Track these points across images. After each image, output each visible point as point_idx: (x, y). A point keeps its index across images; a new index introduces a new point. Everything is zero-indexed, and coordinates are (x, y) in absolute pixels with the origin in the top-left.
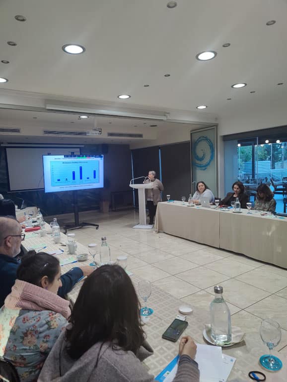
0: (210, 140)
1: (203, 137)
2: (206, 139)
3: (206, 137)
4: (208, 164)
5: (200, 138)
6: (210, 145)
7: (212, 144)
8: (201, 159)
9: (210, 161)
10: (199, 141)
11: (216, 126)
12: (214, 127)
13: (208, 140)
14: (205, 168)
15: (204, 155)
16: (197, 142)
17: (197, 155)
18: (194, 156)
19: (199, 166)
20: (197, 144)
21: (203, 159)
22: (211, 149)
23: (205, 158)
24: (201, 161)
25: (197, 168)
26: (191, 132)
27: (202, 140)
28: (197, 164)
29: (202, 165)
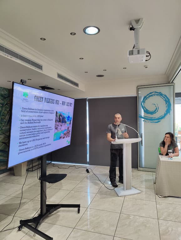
0: (166, 96)
1: (156, 92)
2: (160, 94)
3: (160, 92)
4: (162, 117)
5: (151, 93)
6: (165, 100)
7: (167, 98)
8: (152, 113)
9: (165, 115)
10: (149, 96)
11: (175, 83)
12: (172, 84)
13: (163, 96)
14: (158, 121)
15: (156, 108)
16: (148, 96)
17: (145, 108)
18: (143, 110)
19: (150, 119)
20: (146, 99)
21: (156, 113)
22: (166, 103)
23: (157, 111)
24: (153, 114)
25: (147, 121)
26: (138, 87)
27: (154, 95)
28: (146, 117)
29: (153, 118)
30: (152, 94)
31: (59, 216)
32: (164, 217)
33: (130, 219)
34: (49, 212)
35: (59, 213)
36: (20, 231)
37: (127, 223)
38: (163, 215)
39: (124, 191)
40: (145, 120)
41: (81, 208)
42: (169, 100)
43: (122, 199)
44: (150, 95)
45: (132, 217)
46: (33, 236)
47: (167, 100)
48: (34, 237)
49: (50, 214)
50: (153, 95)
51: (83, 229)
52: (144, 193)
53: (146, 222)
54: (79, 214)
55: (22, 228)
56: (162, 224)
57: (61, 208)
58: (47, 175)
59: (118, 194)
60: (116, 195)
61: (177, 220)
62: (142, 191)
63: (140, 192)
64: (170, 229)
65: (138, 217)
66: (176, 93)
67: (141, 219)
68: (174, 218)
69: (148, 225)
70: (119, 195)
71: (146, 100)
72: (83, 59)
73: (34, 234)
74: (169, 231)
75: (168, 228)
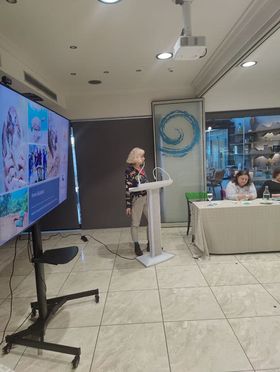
0: (193, 117)
1: (179, 111)
2: (185, 114)
3: (185, 112)
4: (189, 149)
5: (172, 113)
6: (192, 124)
7: (195, 120)
8: (175, 142)
9: (193, 145)
10: (171, 117)
11: (204, 98)
12: (201, 99)
13: (190, 117)
14: (183, 154)
15: (181, 136)
16: (168, 118)
17: (166, 136)
18: (161, 138)
19: (172, 153)
20: (166, 122)
21: (180, 142)
22: (194, 128)
23: (182, 140)
24: (175, 145)
25: (168, 155)
26: (154, 103)
27: (177, 115)
28: (166, 150)
29: (176, 150)
30: (174, 114)
31: (68, 314)
32: (215, 282)
33: (173, 293)
34: (52, 313)
35: (65, 310)
36: (8, 354)
37: (173, 300)
38: (212, 280)
39: (152, 259)
40: (165, 153)
41: (100, 295)
42: (197, 122)
43: (153, 269)
44: (172, 115)
45: (176, 291)
46: (38, 354)
47: (195, 123)
48: (40, 356)
49: (53, 314)
50: (175, 116)
51: (115, 323)
52: (178, 257)
53: (195, 293)
54: (98, 304)
55: (10, 349)
56: (216, 291)
57: (68, 301)
58: (43, 252)
59: (145, 264)
60: (142, 266)
61: (231, 283)
62: (175, 255)
63: (173, 255)
64: (229, 296)
65: (183, 289)
66: (206, 113)
67: (188, 291)
68: (228, 281)
69: (200, 297)
70: (147, 265)
71: (166, 124)
72: (76, 47)
73: (38, 351)
74: (228, 298)
75: (226, 296)
